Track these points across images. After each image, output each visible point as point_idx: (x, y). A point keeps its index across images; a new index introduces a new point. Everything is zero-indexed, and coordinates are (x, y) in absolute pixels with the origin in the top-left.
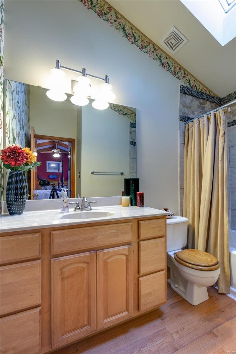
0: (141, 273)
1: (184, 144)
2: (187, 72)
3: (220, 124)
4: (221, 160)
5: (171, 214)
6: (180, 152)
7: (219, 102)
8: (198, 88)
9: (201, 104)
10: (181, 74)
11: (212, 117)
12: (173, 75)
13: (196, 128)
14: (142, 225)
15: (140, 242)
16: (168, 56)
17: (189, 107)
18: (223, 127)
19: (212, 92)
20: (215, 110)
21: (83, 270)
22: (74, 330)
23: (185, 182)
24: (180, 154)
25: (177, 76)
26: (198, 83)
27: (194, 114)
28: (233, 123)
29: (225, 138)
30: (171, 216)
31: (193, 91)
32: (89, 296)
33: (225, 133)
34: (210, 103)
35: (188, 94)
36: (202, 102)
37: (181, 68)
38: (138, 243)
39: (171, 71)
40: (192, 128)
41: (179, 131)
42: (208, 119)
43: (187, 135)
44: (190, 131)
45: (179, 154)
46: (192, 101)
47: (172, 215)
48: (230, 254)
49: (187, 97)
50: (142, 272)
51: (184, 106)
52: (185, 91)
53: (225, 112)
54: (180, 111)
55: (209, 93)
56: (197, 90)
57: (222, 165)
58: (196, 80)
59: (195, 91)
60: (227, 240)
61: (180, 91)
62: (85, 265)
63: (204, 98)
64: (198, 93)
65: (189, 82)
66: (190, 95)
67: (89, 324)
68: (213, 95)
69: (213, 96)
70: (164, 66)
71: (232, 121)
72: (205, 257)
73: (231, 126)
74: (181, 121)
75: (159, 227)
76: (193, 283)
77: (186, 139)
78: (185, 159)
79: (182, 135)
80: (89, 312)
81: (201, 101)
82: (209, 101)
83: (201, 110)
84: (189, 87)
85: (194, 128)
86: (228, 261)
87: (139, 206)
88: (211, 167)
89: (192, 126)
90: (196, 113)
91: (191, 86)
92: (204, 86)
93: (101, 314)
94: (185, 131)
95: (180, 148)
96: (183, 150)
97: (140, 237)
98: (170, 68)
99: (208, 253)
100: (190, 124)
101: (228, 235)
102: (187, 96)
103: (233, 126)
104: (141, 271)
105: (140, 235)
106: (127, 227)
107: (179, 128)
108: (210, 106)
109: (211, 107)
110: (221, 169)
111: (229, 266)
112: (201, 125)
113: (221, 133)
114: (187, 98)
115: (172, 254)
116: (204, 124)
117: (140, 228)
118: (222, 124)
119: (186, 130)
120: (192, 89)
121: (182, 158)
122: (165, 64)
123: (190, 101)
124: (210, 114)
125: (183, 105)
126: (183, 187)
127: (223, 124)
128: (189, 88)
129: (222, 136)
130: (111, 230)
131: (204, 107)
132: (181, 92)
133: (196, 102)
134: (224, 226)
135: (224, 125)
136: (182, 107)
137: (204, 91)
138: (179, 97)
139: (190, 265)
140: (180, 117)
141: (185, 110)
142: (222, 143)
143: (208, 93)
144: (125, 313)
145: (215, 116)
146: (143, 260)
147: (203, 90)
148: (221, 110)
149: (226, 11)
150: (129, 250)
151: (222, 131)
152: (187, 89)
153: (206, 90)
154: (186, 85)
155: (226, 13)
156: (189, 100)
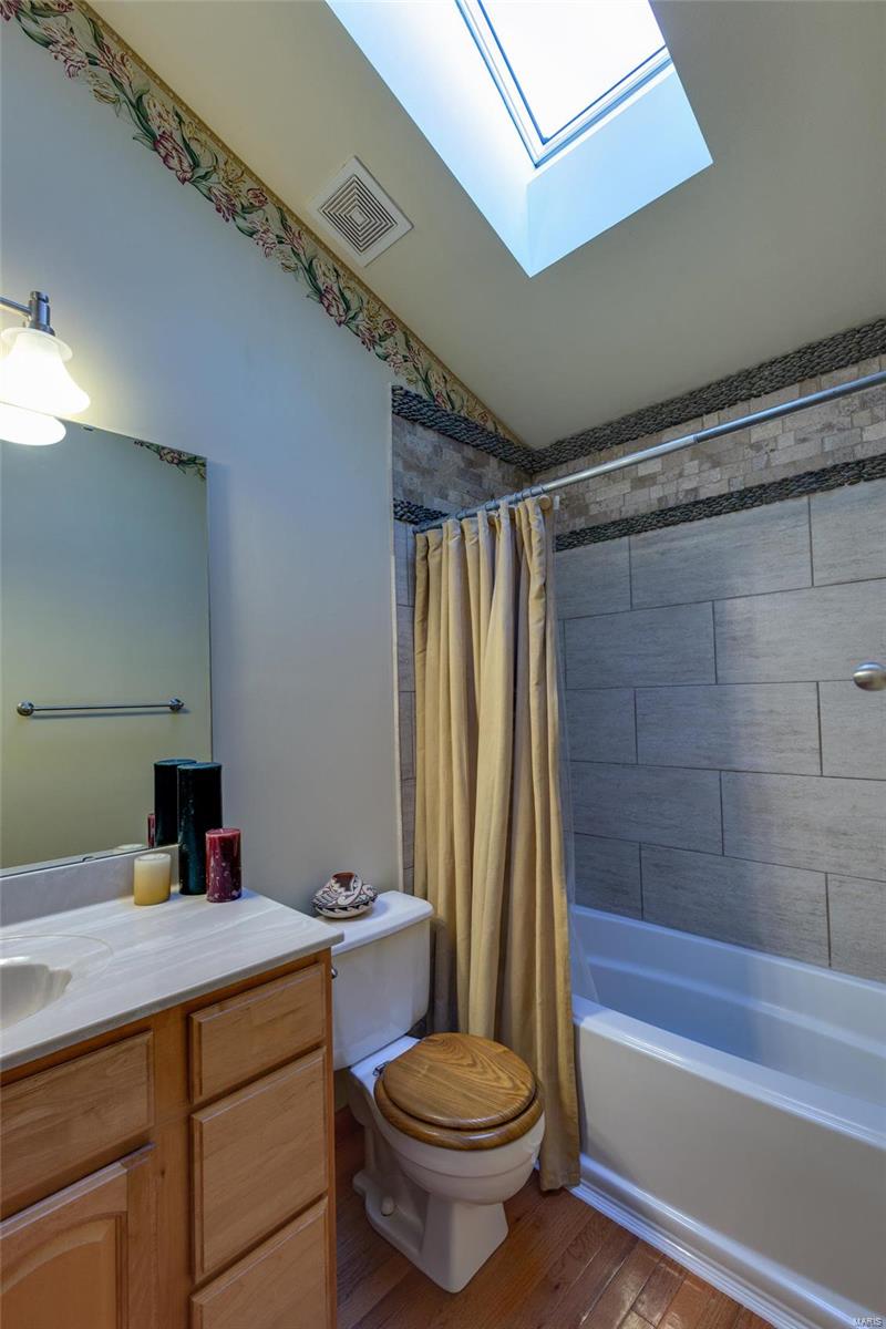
0: (203, 1268)
1: (414, 606)
2: (418, 341)
3: (531, 553)
4: (537, 684)
5: (364, 897)
6: (398, 637)
7: (529, 464)
8: (457, 405)
9: (470, 463)
10: (395, 343)
11: (505, 522)
12: (363, 343)
13: (450, 555)
14: (204, 1031)
15: (196, 1115)
16: (340, 269)
17: (426, 473)
18: (541, 564)
19: (505, 428)
20: (513, 498)
23: (419, 754)
24: (398, 645)
25: (380, 350)
26: (456, 387)
27: (445, 497)
28: (570, 540)
29: (546, 602)
30: (363, 909)
31: (438, 414)
33: (548, 585)
34: (499, 463)
35: (423, 424)
36: (472, 458)
37: (394, 323)
38: (189, 1121)
39: (357, 327)
40: (439, 550)
41: (393, 558)
42: (492, 527)
43: (421, 576)
44: (433, 562)
45: (395, 648)
46: (437, 450)
47: (366, 904)
48: (576, 1030)
49: (419, 434)
50: (206, 1266)
51: (408, 466)
52: (408, 409)
53: (543, 511)
54: (395, 484)
55: (496, 429)
56: (456, 412)
57: (540, 703)
58: (448, 376)
59: (448, 415)
60: (566, 981)
61: (393, 406)
63: (478, 446)
64: (457, 424)
65: (426, 381)
66: (430, 427)
68: (507, 437)
69: (508, 441)
70: (326, 303)
71: (568, 530)
72: (491, 1075)
73: (567, 547)
74: (400, 519)
75: (293, 1012)
76: (447, 1202)
77: (420, 590)
78: (418, 665)
79: (404, 572)
81: (469, 452)
82: (495, 456)
83: (469, 487)
84: (425, 397)
85: (444, 556)
86: (569, 1062)
87: (216, 896)
88: (507, 708)
89: (440, 545)
90: (453, 495)
91: (431, 394)
92: (478, 401)
94: (415, 559)
95: (398, 623)
96: (410, 631)
97: (197, 1088)
98: (351, 314)
99: (502, 1049)
100: (432, 534)
101: (567, 960)
102: (420, 429)
103: (573, 550)
104: (202, 1259)
105: (196, 1081)
107: (392, 549)
108: (500, 475)
109: (503, 478)
110: (540, 717)
111: (574, 1077)
112: (468, 544)
113: (535, 585)
114: (420, 438)
115: (365, 1073)
116: (478, 541)
117: (195, 1045)
118: (535, 553)
119: (418, 558)
120: (436, 406)
121: (406, 661)
122: (330, 297)
123: (431, 449)
124: (497, 508)
125: (405, 462)
126: (413, 770)
127: (540, 554)
128: (425, 401)
129: (539, 597)
131: (480, 477)
132: (398, 414)
133: (453, 457)
134: (553, 928)
135: (543, 557)
136: (400, 468)
137: (476, 418)
138: (391, 430)
139: (435, 1133)
140: (395, 506)
141: (414, 481)
142: (539, 621)
143: (490, 426)
145: (512, 520)
147: (476, 414)
148: (530, 503)
149: (536, 160)
150: (133, 1181)
151: (537, 576)
152: (420, 403)
153: (483, 417)
154: (413, 390)
155: (537, 166)
156: (426, 446)
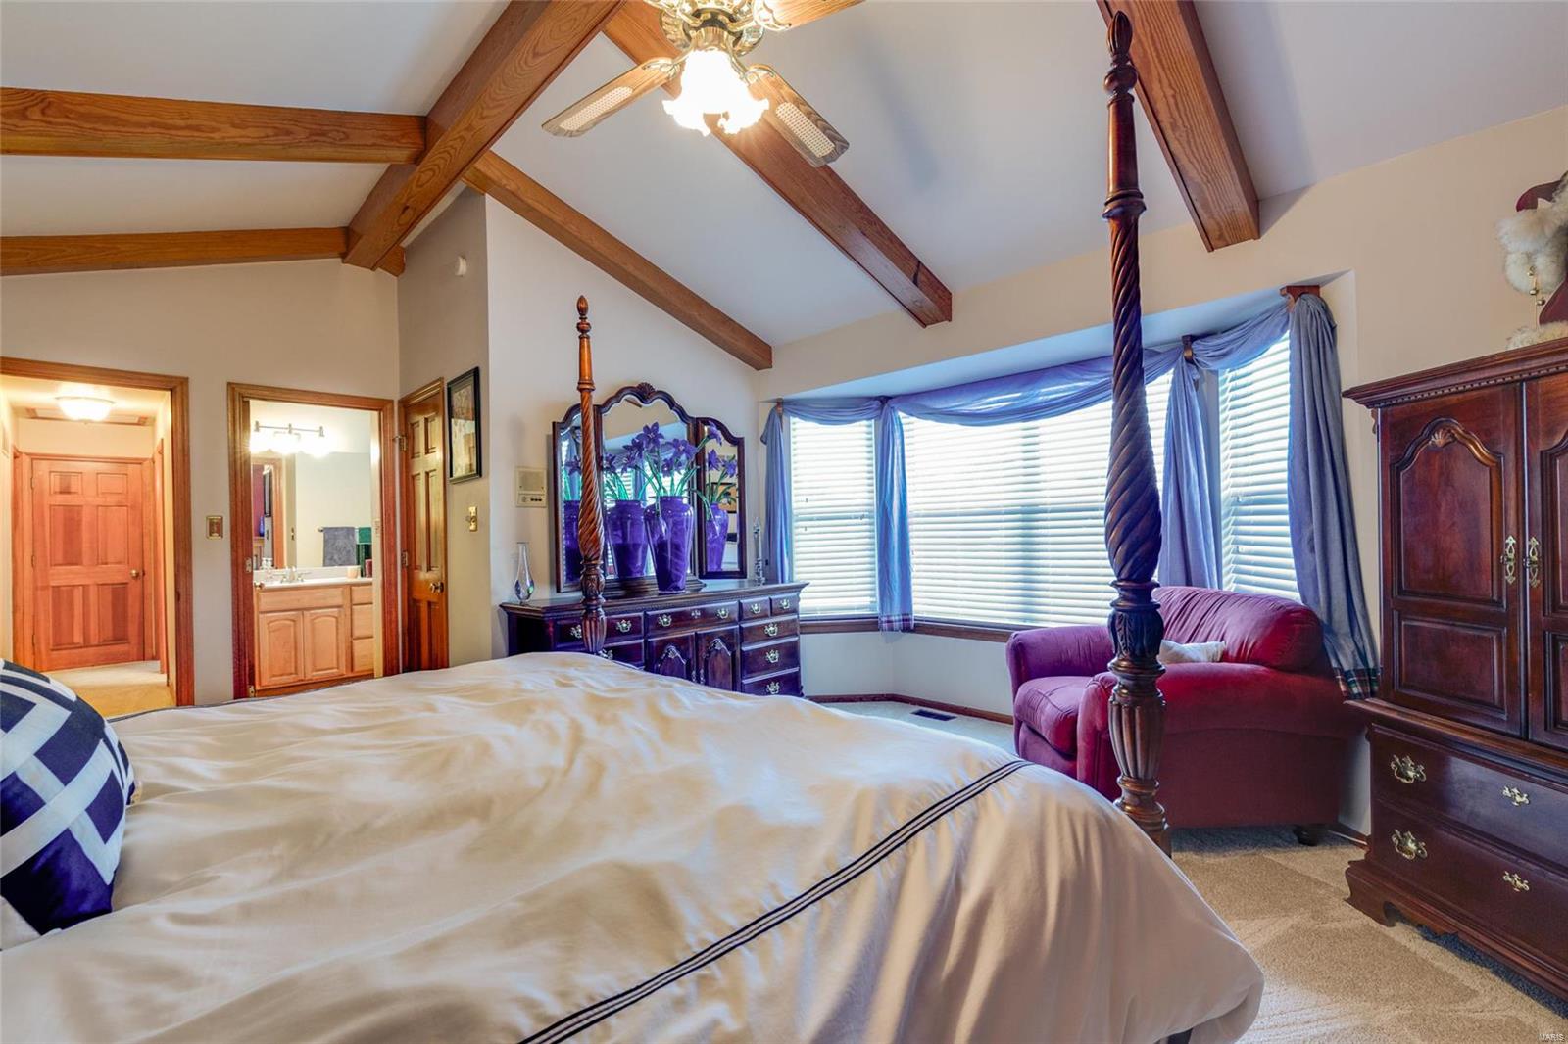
0: (354, 635)
15: (354, 607)
21: (290, 626)
22: (282, 675)
32: (296, 649)
38: (351, 607)
62: (292, 623)
67: (296, 673)
80: (296, 662)
93: (309, 667)
104: (354, 633)
106: (338, 591)
117: (353, 593)
130: (320, 593)
144: (335, 670)
146: (356, 623)
150: (340, 612)
